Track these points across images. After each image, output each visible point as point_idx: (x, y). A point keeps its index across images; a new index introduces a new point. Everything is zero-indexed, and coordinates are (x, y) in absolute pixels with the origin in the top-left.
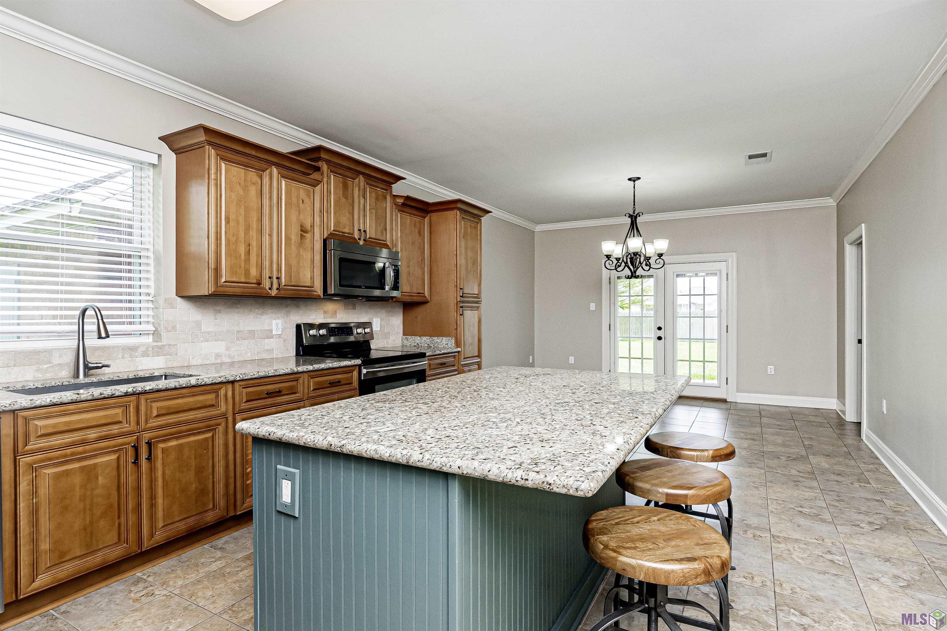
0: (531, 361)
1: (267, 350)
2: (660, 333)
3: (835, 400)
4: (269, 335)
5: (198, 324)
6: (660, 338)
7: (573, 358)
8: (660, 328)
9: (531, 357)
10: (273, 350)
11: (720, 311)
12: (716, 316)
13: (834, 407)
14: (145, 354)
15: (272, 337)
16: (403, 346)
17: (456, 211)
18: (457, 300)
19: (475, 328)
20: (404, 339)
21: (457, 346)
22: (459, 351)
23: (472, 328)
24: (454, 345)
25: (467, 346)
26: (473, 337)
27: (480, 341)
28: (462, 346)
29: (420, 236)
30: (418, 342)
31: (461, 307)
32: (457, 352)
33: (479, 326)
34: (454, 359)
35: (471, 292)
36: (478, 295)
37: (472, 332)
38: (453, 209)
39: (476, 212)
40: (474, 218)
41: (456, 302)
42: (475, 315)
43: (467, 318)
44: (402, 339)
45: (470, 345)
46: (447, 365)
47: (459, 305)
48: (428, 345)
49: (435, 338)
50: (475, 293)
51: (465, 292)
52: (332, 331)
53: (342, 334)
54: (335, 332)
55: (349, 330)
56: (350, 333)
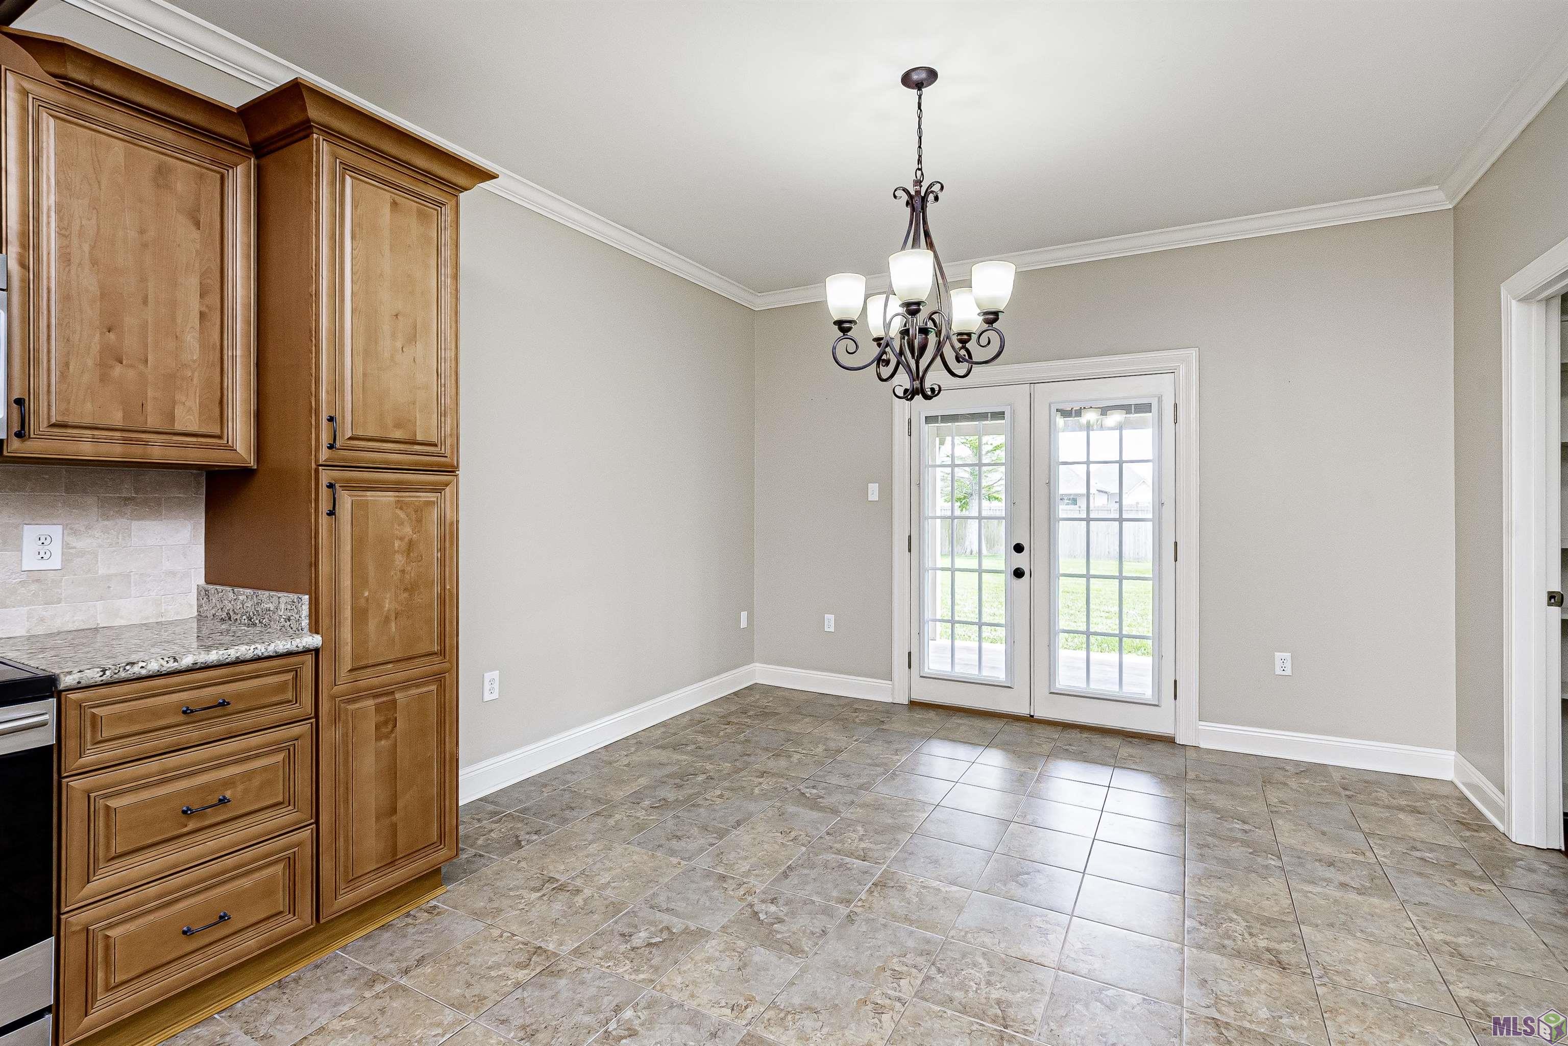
0: (744, 624)
2: (1021, 561)
3: (1450, 756)
6: (1019, 573)
7: (832, 617)
8: (1019, 548)
9: (744, 615)
11: (1159, 505)
12: (1150, 516)
13: (1449, 775)
16: (201, 618)
17: (315, 136)
18: (317, 460)
19: (420, 558)
20: (202, 594)
21: (315, 628)
22: (311, 647)
23: (400, 560)
24: (305, 623)
25: (372, 625)
26: (406, 590)
27: (451, 600)
28: (336, 625)
29: (197, 224)
30: (229, 606)
31: (331, 486)
32: (306, 651)
33: (442, 550)
34: (289, 676)
35: (398, 434)
36: (436, 445)
37: (403, 571)
38: (305, 129)
39: (421, 161)
40: (421, 185)
41: (314, 466)
42: (418, 514)
43: (370, 523)
44: (199, 593)
45: (387, 620)
46: (241, 706)
47: (325, 477)
48: (250, 619)
49: (264, 594)
50: (419, 438)
51: (360, 433)
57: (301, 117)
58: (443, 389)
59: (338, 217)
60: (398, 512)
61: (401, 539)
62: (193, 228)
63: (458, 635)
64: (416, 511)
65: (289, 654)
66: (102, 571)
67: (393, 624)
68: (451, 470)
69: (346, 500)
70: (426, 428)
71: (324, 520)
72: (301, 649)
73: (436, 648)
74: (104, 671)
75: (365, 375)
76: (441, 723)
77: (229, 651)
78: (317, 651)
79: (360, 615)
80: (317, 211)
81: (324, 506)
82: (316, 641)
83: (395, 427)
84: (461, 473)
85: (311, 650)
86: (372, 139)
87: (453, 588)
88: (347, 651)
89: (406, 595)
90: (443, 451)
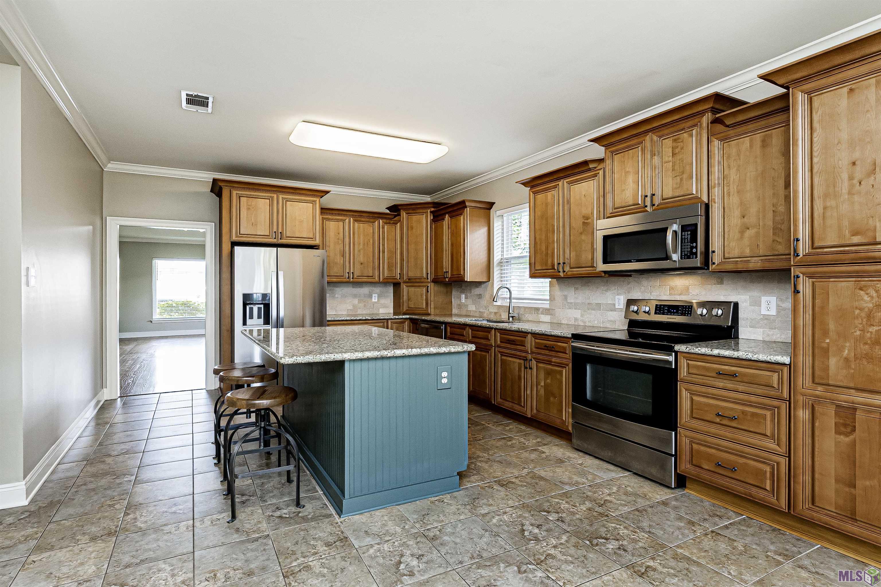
1: (611, 321)
4: (613, 308)
5: (566, 297)
10: (616, 321)
14: (543, 313)
15: (615, 310)
52: (660, 309)
53: (675, 313)
54: (663, 310)
55: (688, 309)
56: (685, 313)
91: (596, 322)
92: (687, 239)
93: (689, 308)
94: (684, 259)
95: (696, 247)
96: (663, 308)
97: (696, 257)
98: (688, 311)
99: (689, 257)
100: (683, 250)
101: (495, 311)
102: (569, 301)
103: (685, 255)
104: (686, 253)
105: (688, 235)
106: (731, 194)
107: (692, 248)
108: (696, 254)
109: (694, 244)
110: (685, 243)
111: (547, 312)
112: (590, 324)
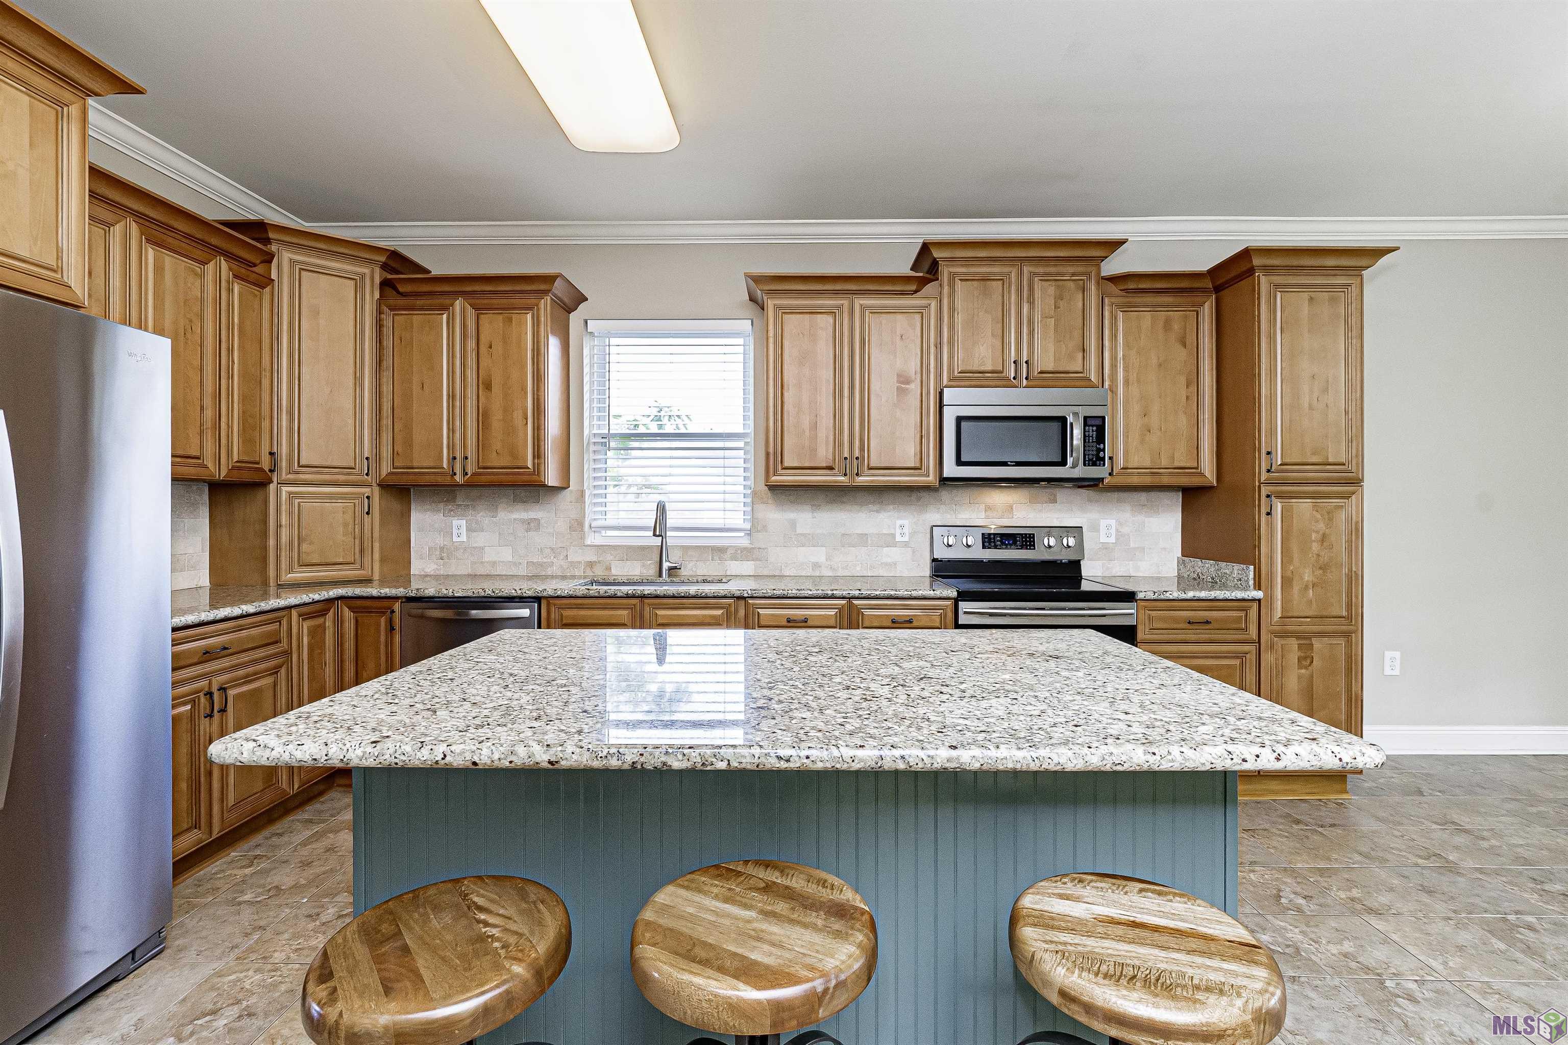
1: (886, 564)
4: (890, 541)
5: (793, 524)
10: (895, 564)
14: (734, 558)
15: (894, 544)
16: (1180, 577)
17: (1257, 274)
18: (1259, 480)
19: (1331, 547)
20: (1181, 563)
21: (1258, 586)
22: (1256, 598)
23: (1315, 547)
24: (1251, 582)
25: (1296, 589)
26: (1320, 568)
27: (1357, 579)
28: (1272, 587)
29: (1185, 346)
30: (1199, 570)
31: (1268, 496)
32: (1254, 600)
33: (1349, 542)
34: (1243, 614)
35: (1314, 459)
36: (1344, 465)
37: (1318, 555)
38: (1251, 271)
39: (1331, 262)
40: (1331, 278)
41: (1257, 484)
42: (1330, 517)
43: (1295, 521)
44: (1178, 562)
45: (1306, 588)
46: (1217, 626)
47: (1264, 491)
48: (1213, 578)
49: (1223, 564)
50: (1331, 460)
51: (1288, 460)
52: (989, 540)
53: (1011, 545)
54: (994, 542)
55: (1026, 540)
56: (1027, 545)
57: (1249, 266)
58: (1350, 422)
59: (1272, 321)
60: (1314, 513)
61: (1317, 532)
62: (1183, 349)
63: (1362, 607)
64: (1328, 513)
65: (1244, 600)
66: (1132, 545)
67: (1311, 591)
68: (1357, 482)
69: (1278, 506)
70: (1337, 452)
71: (1264, 517)
72: (1250, 598)
73: (1344, 613)
74: (1155, 593)
75: (1291, 421)
76: (1349, 670)
77: (1211, 593)
78: (1259, 600)
79: (1287, 582)
80: (1259, 322)
81: (1264, 511)
82: (1259, 594)
83: (1312, 454)
84: (1365, 484)
85: (1256, 600)
86: (1295, 262)
87: (1358, 570)
88: (1278, 605)
89: (1321, 572)
90: (1350, 468)
91: (858, 569)
92: (1092, 437)
93: (1030, 537)
94: (1089, 465)
95: (1104, 450)
96: (994, 538)
97: (1104, 465)
98: (1030, 542)
99: (1094, 464)
100: (1087, 453)
101: (588, 559)
102: (799, 531)
103: (1089, 460)
104: (1091, 457)
105: (1093, 431)
106: (1130, 382)
107: (1099, 450)
108: (1103, 459)
109: (1102, 446)
110: (1089, 442)
111: (745, 554)
112: (846, 573)
